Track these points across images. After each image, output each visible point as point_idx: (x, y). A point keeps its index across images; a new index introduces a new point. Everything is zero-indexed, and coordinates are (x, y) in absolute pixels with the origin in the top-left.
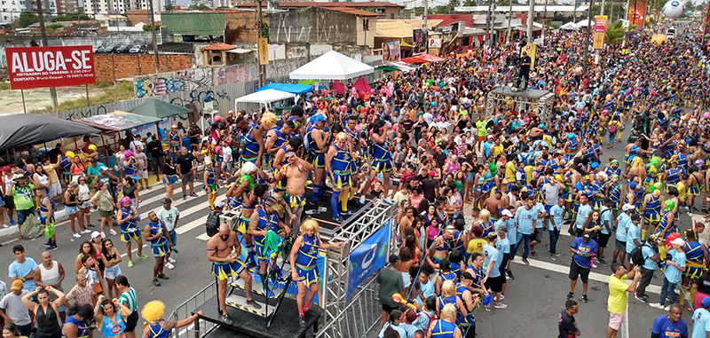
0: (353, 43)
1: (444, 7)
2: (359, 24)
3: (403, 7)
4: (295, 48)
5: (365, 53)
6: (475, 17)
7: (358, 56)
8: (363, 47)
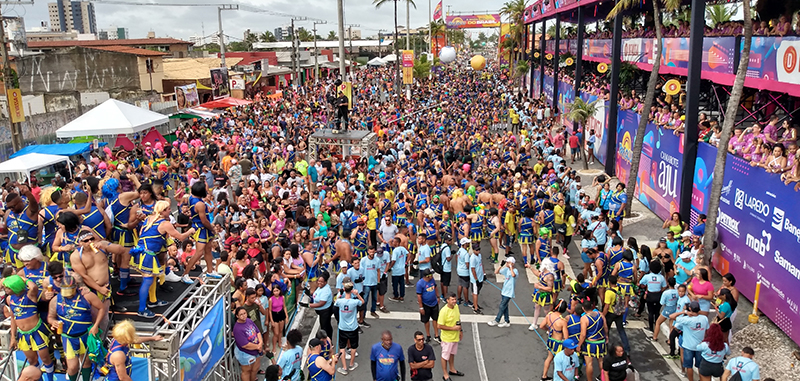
0: (135, 89)
1: (241, 44)
2: (141, 66)
3: (191, 44)
4: (59, 98)
5: (152, 99)
6: (278, 54)
7: (145, 104)
8: (149, 93)
